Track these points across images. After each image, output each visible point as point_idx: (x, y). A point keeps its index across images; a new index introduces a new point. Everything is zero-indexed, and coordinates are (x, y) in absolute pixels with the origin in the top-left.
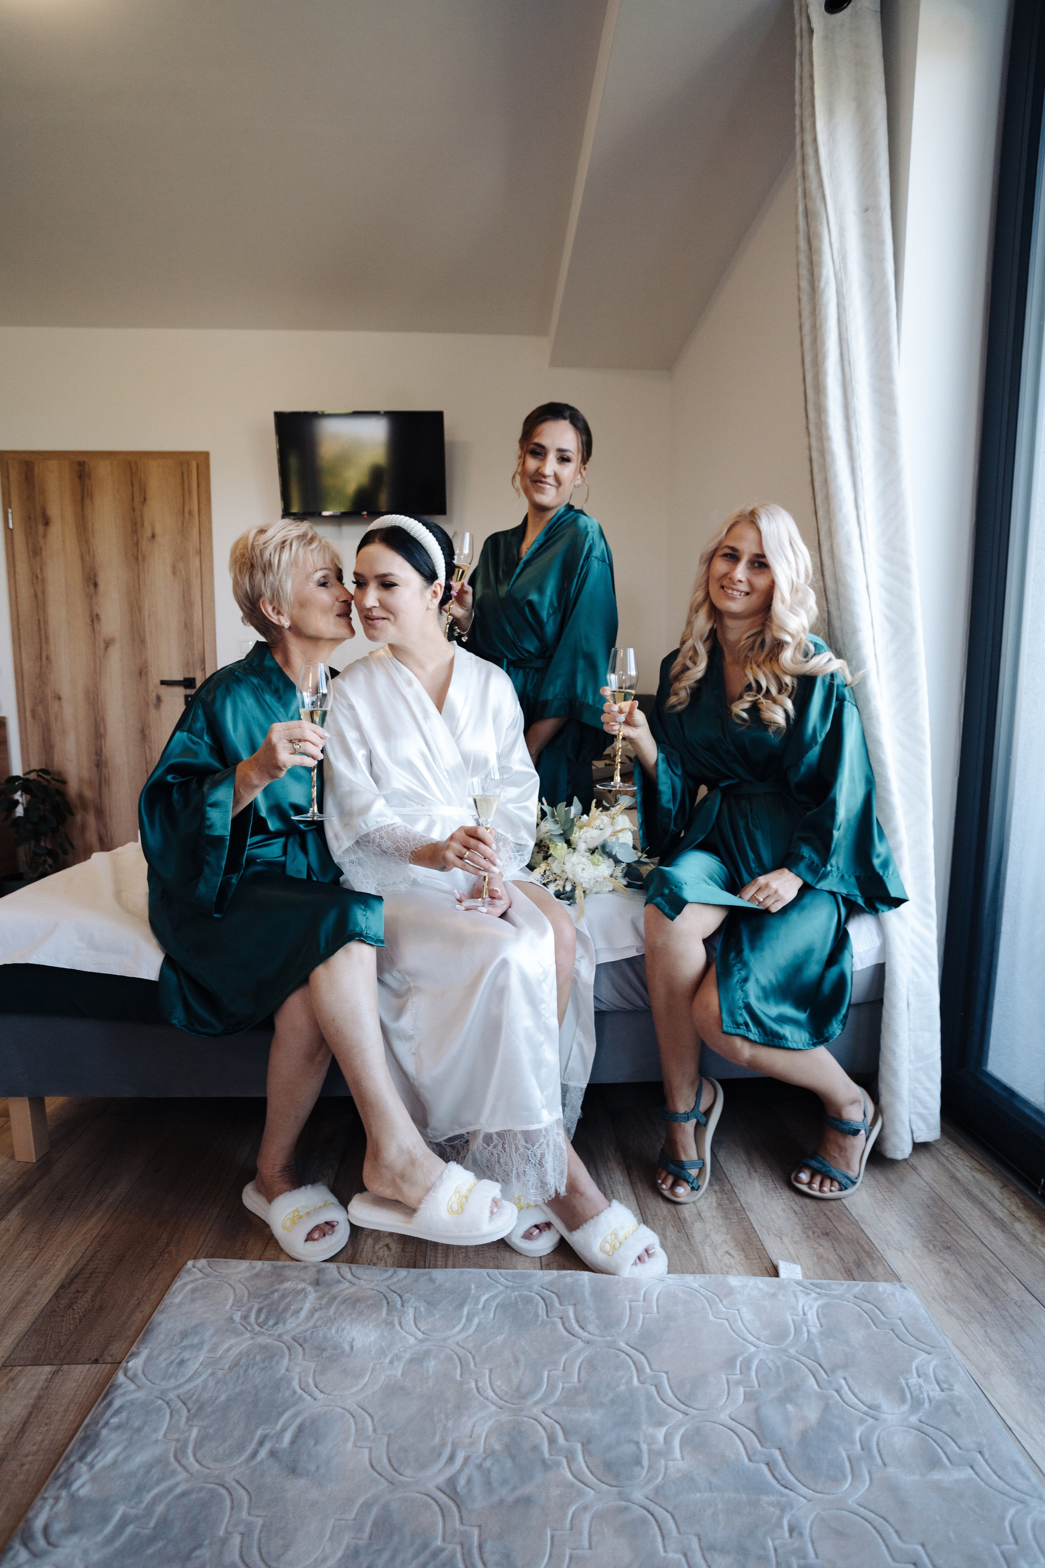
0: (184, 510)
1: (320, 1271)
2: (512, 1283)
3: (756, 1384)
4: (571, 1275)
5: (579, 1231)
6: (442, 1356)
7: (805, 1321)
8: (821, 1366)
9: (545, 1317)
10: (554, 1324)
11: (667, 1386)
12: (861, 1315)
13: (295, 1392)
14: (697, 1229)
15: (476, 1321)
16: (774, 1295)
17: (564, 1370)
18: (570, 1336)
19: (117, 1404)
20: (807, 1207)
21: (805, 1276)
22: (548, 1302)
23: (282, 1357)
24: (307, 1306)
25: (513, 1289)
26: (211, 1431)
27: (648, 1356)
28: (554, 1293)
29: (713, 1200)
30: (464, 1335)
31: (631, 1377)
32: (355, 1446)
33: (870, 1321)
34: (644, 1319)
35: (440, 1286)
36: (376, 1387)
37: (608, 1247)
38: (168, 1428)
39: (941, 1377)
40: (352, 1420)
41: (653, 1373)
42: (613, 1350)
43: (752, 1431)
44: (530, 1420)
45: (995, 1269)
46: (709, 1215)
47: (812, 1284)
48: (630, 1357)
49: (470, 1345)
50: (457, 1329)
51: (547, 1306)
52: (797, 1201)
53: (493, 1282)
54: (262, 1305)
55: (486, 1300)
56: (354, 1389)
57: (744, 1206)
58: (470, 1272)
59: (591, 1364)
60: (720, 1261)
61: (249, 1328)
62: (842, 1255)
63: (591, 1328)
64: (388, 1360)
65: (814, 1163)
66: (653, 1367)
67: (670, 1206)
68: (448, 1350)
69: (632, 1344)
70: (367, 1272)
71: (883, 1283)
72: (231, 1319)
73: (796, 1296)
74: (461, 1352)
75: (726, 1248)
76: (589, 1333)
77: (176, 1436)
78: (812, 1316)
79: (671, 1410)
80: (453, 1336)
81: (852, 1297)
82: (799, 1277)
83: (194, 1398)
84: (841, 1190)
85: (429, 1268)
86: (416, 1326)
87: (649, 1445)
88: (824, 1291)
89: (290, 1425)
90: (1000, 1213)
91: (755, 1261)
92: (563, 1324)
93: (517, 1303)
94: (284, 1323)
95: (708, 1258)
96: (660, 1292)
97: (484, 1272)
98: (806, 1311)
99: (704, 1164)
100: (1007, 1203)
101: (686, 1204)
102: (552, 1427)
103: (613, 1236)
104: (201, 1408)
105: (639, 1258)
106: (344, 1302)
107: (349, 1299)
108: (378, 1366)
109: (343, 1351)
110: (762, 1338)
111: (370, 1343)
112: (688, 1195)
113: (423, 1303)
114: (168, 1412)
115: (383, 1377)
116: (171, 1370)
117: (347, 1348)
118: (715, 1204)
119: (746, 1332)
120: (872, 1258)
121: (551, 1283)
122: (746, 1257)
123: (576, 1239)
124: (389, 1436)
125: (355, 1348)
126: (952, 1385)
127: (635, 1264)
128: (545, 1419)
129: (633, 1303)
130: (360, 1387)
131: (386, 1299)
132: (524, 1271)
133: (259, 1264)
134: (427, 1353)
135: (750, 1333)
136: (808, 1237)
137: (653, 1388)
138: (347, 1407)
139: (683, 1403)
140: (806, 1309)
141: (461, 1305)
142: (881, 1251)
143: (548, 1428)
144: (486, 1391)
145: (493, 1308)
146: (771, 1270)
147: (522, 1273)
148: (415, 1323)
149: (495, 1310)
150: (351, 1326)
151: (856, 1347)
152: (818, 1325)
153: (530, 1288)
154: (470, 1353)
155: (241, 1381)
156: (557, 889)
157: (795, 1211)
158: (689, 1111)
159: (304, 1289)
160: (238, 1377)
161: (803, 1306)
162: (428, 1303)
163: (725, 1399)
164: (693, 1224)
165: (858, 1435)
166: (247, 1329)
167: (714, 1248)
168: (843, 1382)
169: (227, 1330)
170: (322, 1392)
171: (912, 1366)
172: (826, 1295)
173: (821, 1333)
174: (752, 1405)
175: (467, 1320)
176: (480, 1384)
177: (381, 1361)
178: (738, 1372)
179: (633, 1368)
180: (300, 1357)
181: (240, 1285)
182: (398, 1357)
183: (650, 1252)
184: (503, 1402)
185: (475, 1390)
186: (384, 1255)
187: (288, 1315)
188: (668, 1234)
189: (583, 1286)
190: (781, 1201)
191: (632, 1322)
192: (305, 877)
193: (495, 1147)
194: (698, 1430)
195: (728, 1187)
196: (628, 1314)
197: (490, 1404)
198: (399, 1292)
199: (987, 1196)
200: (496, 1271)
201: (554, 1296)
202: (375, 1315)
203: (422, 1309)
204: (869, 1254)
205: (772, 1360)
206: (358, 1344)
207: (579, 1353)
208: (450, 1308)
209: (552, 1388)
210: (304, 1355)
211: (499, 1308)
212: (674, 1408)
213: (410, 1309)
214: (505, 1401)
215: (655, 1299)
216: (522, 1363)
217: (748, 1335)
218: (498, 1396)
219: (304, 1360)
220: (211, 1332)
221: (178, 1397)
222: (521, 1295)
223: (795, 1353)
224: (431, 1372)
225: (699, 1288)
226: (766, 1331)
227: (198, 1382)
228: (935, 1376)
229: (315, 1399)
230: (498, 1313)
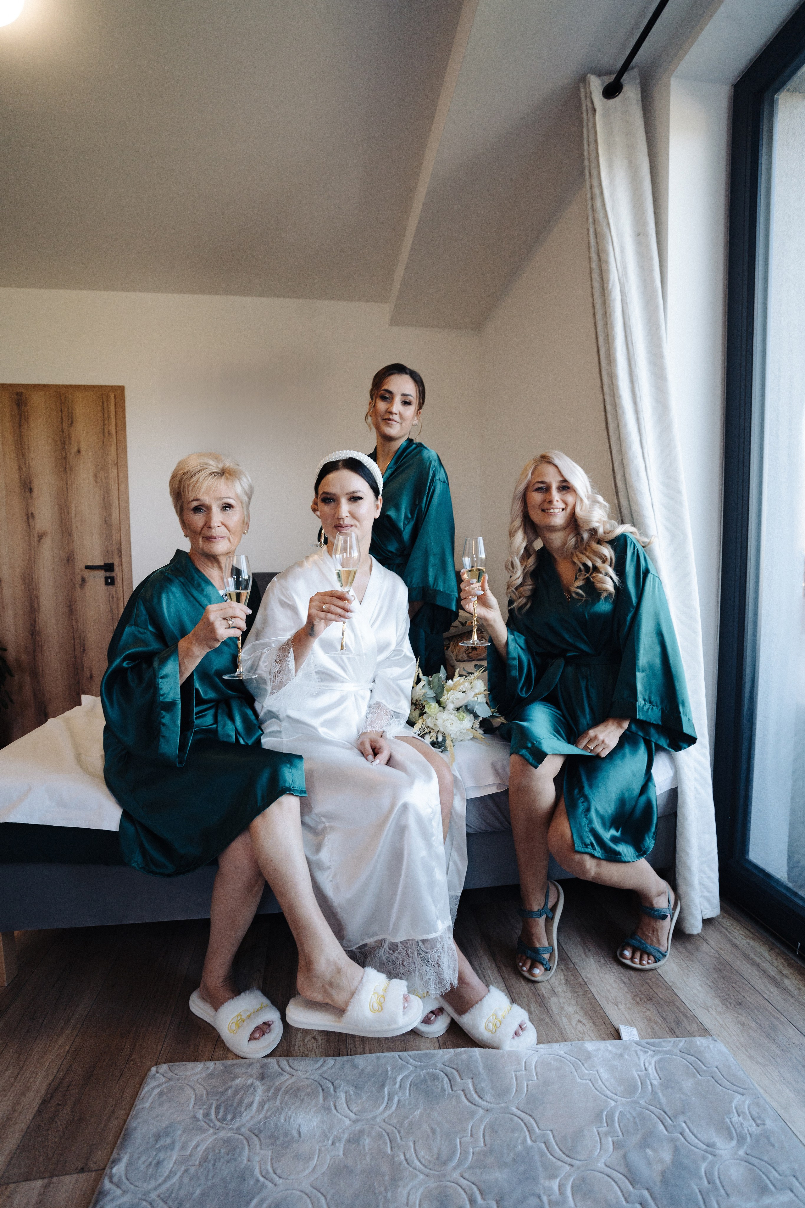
0: (104, 431)
1: (263, 1067)
2: (419, 1063)
3: (620, 1134)
4: (466, 1052)
5: (467, 1014)
6: (374, 1134)
7: (648, 1076)
8: (665, 1113)
9: (450, 1091)
10: (458, 1096)
11: (554, 1143)
12: (687, 1066)
13: (258, 1181)
14: (553, 1002)
15: (396, 1099)
16: (621, 1056)
17: (472, 1136)
18: (473, 1105)
20: (632, 977)
21: (642, 1037)
22: (451, 1078)
23: (243, 1148)
24: (257, 1099)
25: (421, 1068)
27: (535, 1117)
28: (454, 1069)
29: (561, 977)
30: (388, 1113)
31: (525, 1137)
33: (695, 1071)
34: (527, 1085)
35: (363, 1070)
36: (325, 1168)
37: (491, 1026)
39: (755, 1114)
40: (308, 1200)
41: (541, 1132)
42: (507, 1115)
43: (624, 1176)
44: (452, 1184)
45: (777, 1019)
46: (560, 990)
47: (647, 1043)
48: (522, 1120)
49: (394, 1121)
50: (382, 1108)
51: (450, 1081)
52: (624, 974)
53: (404, 1063)
54: (219, 1102)
55: (401, 1080)
56: (307, 1172)
57: (586, 980)
58: (385, 1056)
59: (492, 1128)
60: (575, 1029)
61: (211, 1125)
62: (665, 1016)
63: (487, 1097)
64: (330, 1142)
65: (633, 942)
66: (540, 1127)
67: (530, 985)
68: (377, 1128)
69: (522, 1109)
70: (302, 1063)
71: (699, 1038)
72: (195, 1118)
73: (637, 1055)
74: (388, 1128)
75: (578, 1017)
76: (487, 1102)
78: (651, 1070)
79: (560, 1163)
80: (380, 1114)
81: (678, 1052)
82: (636, 1038)
83: (173, 1196)
84: (656, 962)
85: (351, 1055)
86: (349, 1109)
87: (549, 1196)
88: (657, 1049)
90: (772, 972)
91: (601, 1027)
92: (465, 1095)
93: (426, 1080)
94: (240, 1117)
95: (566, 1027)
96: (537, 1061)
97: (396, 1054)
98: (647, 1067)
99: (553, 950)
100: (775, 963)
101: (542, 982)
102: (471, 1189)
103: (494, 1017)
105: (515, 1033)
106: (287, 1092)
107: (291, 1089)
108: (323, 1148)
109: (293, 1138)
110: (618, 1093)
111: (314, 1128)
112: (543, 974)
113: (351, 1088)
115: (328, 1158)
116: (150, 1171)
117: (295, 1134)
118: (563, 981)
119: (606, 1089)
120: (687, 1017)
121: (451, 1060)
122: (594, 1023)
123: (466, 1021)
125: (302, 1134)
126: (764, 1120)
127: (513, 1038)
128: (464, 1182)
129: (518, 1073)
130: (311, 1169)
131: (321, 1086)
132: (427, 1051)
133: (211, 1065)
134: (361, 1132)
136: (637, 1003)
137: (543, 1145)
138: (303, 1189)
139: (568, 1156)
140: (647, 1065)
141: (382, 1087)
142: (692, 1010)
143: (468, 1190)
144: (413, 1161)
145: (408, 1086)
146: (615, 1034)
147: (426, 1053)
148: (347, 1106)
149: (410, 1088)
150: (296, 1114)
151: (689, 1094)
152: (658, 1078)
153: (434, 1066)
154: (396, 1128)
155: (210, 1176)
156: (432, 740)
157: (624, 982)
158: (541, 909)
159: (252, 1084)
160: (208, 1171)
161: (644, 1063)
162: (356, 1087)
163: (599, 1150)
164: (550, 999)
165: (703, 1170)
166: (209, 1125)
167: (570, 1019)
168: (684, 1125)
169: (193, 1128)
170: (280, 1177)
171: (732, 1107)
172: (660, 1051)
173: (661, 1085)
174: (621, 1153)
175: (389, 1099)
176: (408, 1156)
177: (325, 1143)
178: (605, 1125)
179: (525, 1129)
180: (258, 1147)
181: (198, 1085)
182: (337, 1139)
183: (523, 1027)
184: (428, 1170)
185: (404, 1162)
186: (313, 1046)
187: (243, 1109)
188: (533, 1009)
189: (477, 1061)
190: (612, 974)
191: (519, 1090)
192: (234, 739)
193: (399, 953)
194: (583, 1179)
195: (571, 965)
196: (515, 1082)
197: (418, 1173)
198: (330, 1079)
199: (761, 959)
200: (405, 1054)
201: (454, 1071)
202: (314, 1102)
203: (352, 1092)
204: (684, 1014)
205: (629, 1112)
206: (304, 1130)
207: (481, 1119)
208: (374, 1090)
209: (464, 1154)
210: (261, 1145)
211: (412, 1086)
212: (562, 1161)
213: (342, 1093)
214: (430, 1169)
215: (534, 1068)
216: (438, 1134)
217: (608, 1091)
218: (423, 1165)
219: (261, 1149)
220: (179, 1132)
221: (159, 1196)
222: (428, 1073)
223: (645, 1104)
224: (367, 1149)
225: (565, 1055)
226: (622, 1088)
227: (175, 1179)
228: (750, 1113)
229: (275, 1185)
230: (412, 1090)
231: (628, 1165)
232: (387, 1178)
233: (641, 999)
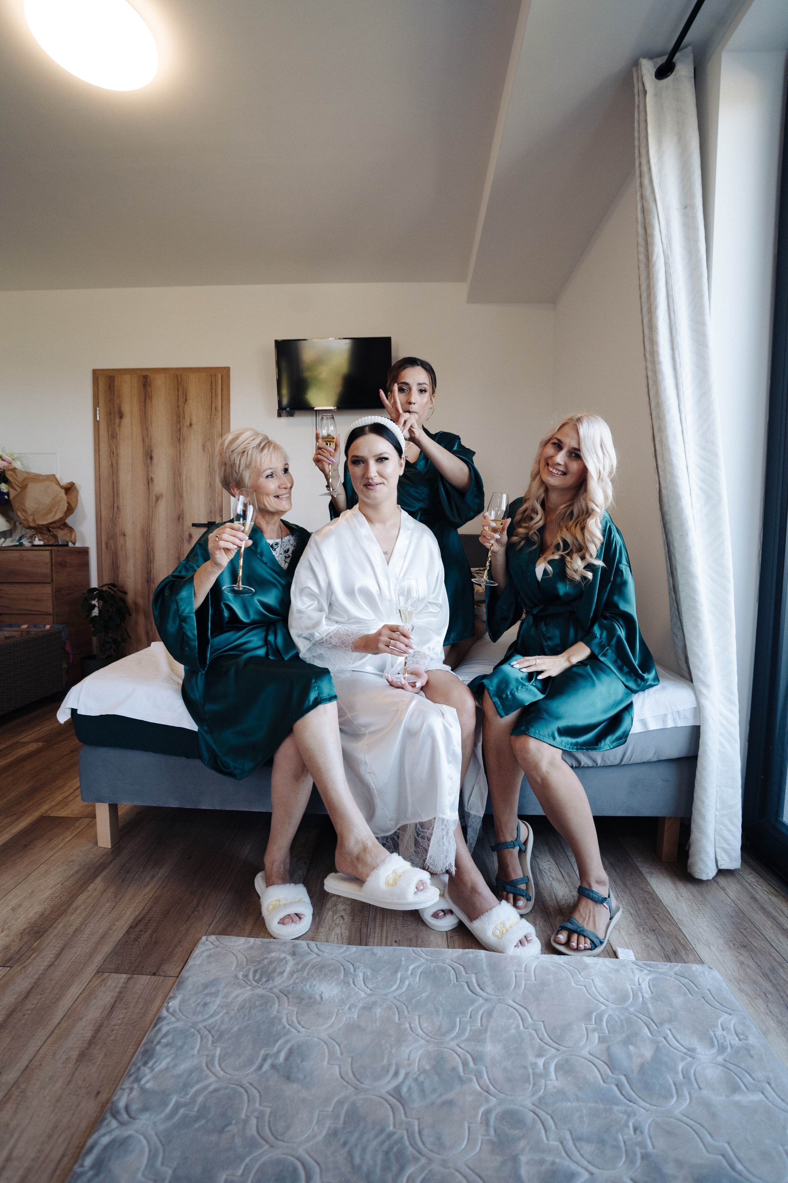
2: (431, 958)
3: (607, 1031)
4: (473, 953)
5: (477, 920)
6: (385, 1006)
7: (641, 989)
8: (652, 1020)
9: (455, 981)
10: (462, 986)
11: (544, 1031)
12: (680, 987)
13: (284, 1027)
15: (407, 982)
16: (617, 971)
17: (471, 1017)
18: (474, 995)
19: (165, 1029)
21: (638, 959)
22: (457, 972)
23: (274, 1003)
24: (288, 970)
25: (432, 962)
26: (230, 1050)
27: (529, 1010)
28: (461, 965)
30: (399, 992)
31: (518, 1024)
32: (329, 1063)
33: (687, 990)
34: (525, 984)
35: (380, 958)
36: (341, 1025)
37: (498, 933)
38: (200, 1048)
39: (739, 1030)
40: (325, 1047)
41: (533, 1022)
42: (504, 1005)
43: (605, 1063)
44: (449, 1050)
47: (642, 964)
48: (517, 1011)
49: (404, 999)
50: (394, 988)
51: (456, 974)
53: (417, 956)
54: (256, 968)
55: (413, 969)
56: (326, 1026)
58: (401, 949)
59: (489, 1014)
61: (249, 983)
62: (663, 945)
63: (489, 989)
64: (347, 1007)
66: (533, 1017)
68: (389, 1002)
69: (518, 1002)
70: (328, 947)
71: (693, 965)
72: (236, 977)
73: (633, 972)
74: (398, 1003)
76: (487, 993)
77: (206, 1053)
78: (645, 986)
79: (547, 1047)
80: (392, 992)
81: (673, 974)
82: (633, 958)
83: (216, 1028)
85: (370, 945)
86: (365, 985)
87: (533, 1069)
88: (653, 969)
89: (283, 1048)
92: (468, 987)
93: (435, 971)
94: (273, 981)
96: (536, 967)
97: (410, 949)
99: (529, 880)
102: (465, 1056)
103: (502, 925)
104: (221, 1035)
105: (520, 942)
106: (313, 967)
107: (317, 965)
108: (340, 1011)
109: (316, 1001)
110: (610, 1000)
111: (334, 995)
113: (369, 970)
114: (199, 1036)
115: (344, 1018)
116: (198, 1009)
117: (318, 998)
119: (598, 995)
120: (685, 949)
121: (459, 958)
123: (476, 926)
124: (352, 1058)
125: (324, 999)
126: (747, 1037)
127: (517, 946)
128: (460, 1050)
129: (517, 973)
130: (329, 1024)
131: (343, 966)
133: (251, 940)
134: (374, 1003)
135: (601, 996)
136: (639, 931)
137: (534, 1032)
138: (322, 1038)
139: (555, 1042)
140: (641, 981)
141: (396, 972)
142: (693, 945)
143: (462, 1056)
144: (417, 1029)
145: (419, 974)
146: (612, 954)
147: (437, 950)
148: (364, 983)
149: (420, 976)
150: (320, 984)
151: (678, 1008)
152: (650, 992)
153: (443, 961)
154: (404, 1004)
155: (247, 1018)
157: (631, 913)
158: (514, 840)
159: (285, 958)
160: (245, 1015)
161: (639, 979)
162: (373, 970)
163: (584, 1041)
165: (680, 1068)
166: (247, 984)
168: (668, 1032)
169: (234, 984)
170: (303, 1027)
171: (718, 1022)
172: (655, 972)
173: (652, 998)
174: (604, 1046)
175: (401, 981)
176: (412, 1025)
177: (342, 1008)
178: (594, 1023)
179: (519, 1018)
180: (286, 1004)
181: (240, 954)
182: (353, 1006)
183: (528, 939)
184: (429, 1038)
185: (409, 1029)
187: (276, 975)
188: (540, 926)
189: (482, 960)
191: (517, 985)
194: (567, 1061)
196: (514, 981)
197: (420, 1039)
198: (351, 961)
200: (419, 949)
201: (461, 967)
202: (336, 977)
203: (369, 973)
204: (684, 946)
205: (618, 1016)
206: (326, 996)
207: (480, 1006)
208: (388, 974)
209: (463, 1030)
210: (289, 1002)
211: (422, 974)
212: (549, 1046)
213: (360, 973)
214: (431, 1037)
215: (533, 970)
216: (441, 1012)
217: (600, 997)
218: (426, 1034)
219: (289, 1005)
220: (223, 985)
221: (205, 1027)
222: (437, 966)
223: (634, 1011)
224: (378, 1016)
225: (563, 964)
226: (614, 996)
227: (218, 1017)
228: (735, 1030)
229: (299, 1032)
230: (422, 978)
231: (609, 1055)
232: (393, 1039)
233: (644, 929)
